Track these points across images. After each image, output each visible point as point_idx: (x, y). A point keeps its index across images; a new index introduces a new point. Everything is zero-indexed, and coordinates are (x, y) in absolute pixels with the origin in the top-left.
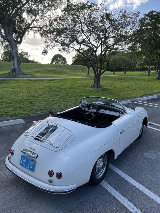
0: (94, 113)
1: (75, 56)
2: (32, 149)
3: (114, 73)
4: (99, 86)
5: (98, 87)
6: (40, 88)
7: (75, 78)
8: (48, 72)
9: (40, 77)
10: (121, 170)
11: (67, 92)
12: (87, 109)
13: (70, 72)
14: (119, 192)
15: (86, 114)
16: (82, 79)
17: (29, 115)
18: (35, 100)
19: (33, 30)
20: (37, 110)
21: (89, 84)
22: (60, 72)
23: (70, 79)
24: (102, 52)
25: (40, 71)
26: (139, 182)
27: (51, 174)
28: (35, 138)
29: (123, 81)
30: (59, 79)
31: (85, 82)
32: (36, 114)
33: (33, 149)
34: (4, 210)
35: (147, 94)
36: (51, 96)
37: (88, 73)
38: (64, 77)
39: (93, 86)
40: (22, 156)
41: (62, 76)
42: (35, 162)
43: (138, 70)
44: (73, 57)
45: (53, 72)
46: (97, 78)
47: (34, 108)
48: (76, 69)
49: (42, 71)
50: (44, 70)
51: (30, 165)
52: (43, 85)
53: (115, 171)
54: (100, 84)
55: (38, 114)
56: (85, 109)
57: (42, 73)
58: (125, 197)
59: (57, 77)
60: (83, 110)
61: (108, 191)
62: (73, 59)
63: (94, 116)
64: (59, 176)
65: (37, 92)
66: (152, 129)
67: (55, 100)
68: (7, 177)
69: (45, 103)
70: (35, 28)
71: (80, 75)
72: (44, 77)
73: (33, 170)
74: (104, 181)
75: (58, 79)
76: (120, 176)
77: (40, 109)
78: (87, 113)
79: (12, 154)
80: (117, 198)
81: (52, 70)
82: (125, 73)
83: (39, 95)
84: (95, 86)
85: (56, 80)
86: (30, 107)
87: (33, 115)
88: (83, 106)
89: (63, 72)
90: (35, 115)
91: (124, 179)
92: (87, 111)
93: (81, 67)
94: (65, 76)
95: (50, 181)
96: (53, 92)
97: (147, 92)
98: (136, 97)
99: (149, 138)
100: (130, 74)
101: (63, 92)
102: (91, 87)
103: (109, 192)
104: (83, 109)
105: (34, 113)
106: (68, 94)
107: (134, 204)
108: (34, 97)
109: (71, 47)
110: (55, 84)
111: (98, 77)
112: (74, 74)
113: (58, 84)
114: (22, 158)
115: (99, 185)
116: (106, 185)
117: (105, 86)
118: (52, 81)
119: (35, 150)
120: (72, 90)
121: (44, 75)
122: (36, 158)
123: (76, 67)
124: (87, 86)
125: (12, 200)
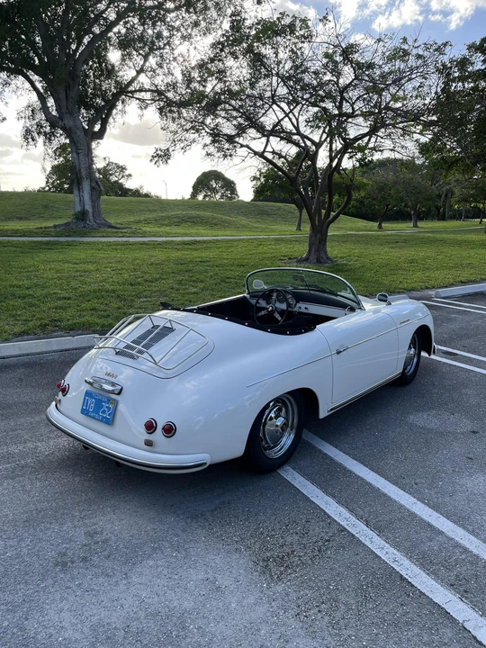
0: (282, 312)
1: (258, 173)
2: (109, 374)
3: (380, 224)
4: (325, 257)
5: (320, 262)
6: (152, 264)
7: (255, 239)
8: (181, 221)
9: (154, 236)
10: (336, 447)
11: (228, 274)
12: (263, 303)
13: (244, 221)
14: (321, 488)
15: (260, 314)
16: (277, 240)
18: (133, 293)
19: (137, 99)
21: (296, 254)
22: (214, 221)
23: (243, 239)
25: (156, 220)
26: (376, 472)
27: (150, 427)
28: (118, 352)
29: (401, 248)
30: (210, 242)
31: (285, 249)
33: (113, 375)
34: (40, 512)
35: (463, 279)
36: (180, 283)
37: (299, 225)
38: (223, 235)
39: (306, 259)
41: (220, 233)
42: (116, 403)
43: (456, 216)
44: (255, 178)
45: (194, 221)
46: (319, 236)
48: (263, 214)
49: (162, 218)
50: (169, 217)
51: (104, 412)
52: (160, 255)
53: (320, 450)
54: (326, 253)
56: (257, 302)
57: (163, 225)
58: (333, 496)
59: (205, 234)
60: (252, 306)
61: (292, 485)
62: (254, 182)
63: (280, 319)
64: (169, 430)
65: (142, 272)
66: (451, 365)
68: (52, 454)
70: (143, 93)
71: (273, 231)
72: (168, 235)
73: (110, 422)
74: (287, 467)
75: (204, 242)
76: (332, 459)
78: (263, 313)
79: (65, 391)
80: (312, 499)
81: (193, 218)
82: (415, 226)
83: (146, 281)
84: (311, 258)
85: (199, 242)
86: (119, 308)
88: (254, 295)
89: (223, 222)
92: (264, 309)
93: (279, 209)
94: (228, 233)
95: (149, 443)
96: (187, 274)
97: (465, 275)
98: (427, 288)
99: (434, 385)
100: (431, 228)
101: (216, 275)
102: (300, 261)
103: (296, 487)
104: (253, 302)
106: (229, 278)
107: (351, 511)
108: (132, 285)
109: (242, 146)
110: (195, 254)
111: (320, 232)
112: (257, 228)
113: (204, 254)
114: (87, 398)
115: (274, 474)
116: (290, 474)
117: (341, 258)
118: (187, 246)
119: (116, 377)
120: (242, 269)
121: (168, 229)
122: (119, 394)
123: (266, 209)
124: (290, 259)
125: (61, 494)
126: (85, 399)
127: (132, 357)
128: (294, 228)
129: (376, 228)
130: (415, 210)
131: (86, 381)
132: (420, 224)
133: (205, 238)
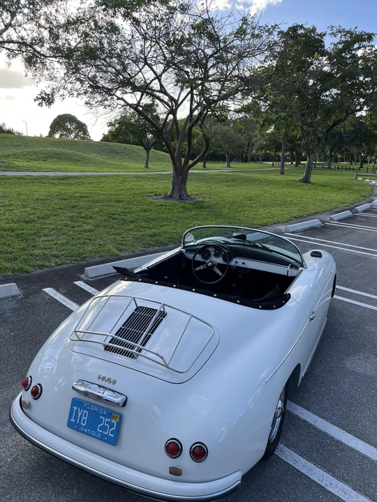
0: (220, 266)
1: (114, 120)
2: (104, 379)
3: (204, 164)
4: (185, 195)
5: (182, 199)
6: (37, 199)
7: (119, 176)
8: (47, 157)
9: (28, 170)
10: (309, 410)
11: (112, 210)
12: (199, 258)
13: (99, 158)
15: (197, 269)
16: (137, 177)
17: (26, 272)
18: (32, 232)
19: (7, 49)
20: (45, 257)
21: (159, 191)
22: (76, 158)
23: (108, 176)
24: (192, 111)
25: (24, 155)
26: (363, 440)
28: (107, 348)
29: (234, 186)
31: (148, 186)
32: (45, 270)
33: (109, 380)
35: (296, 215)
36: (71, 219)
37: (147, 164)
38: (90, 171)
39: (171, 196)
40: (75, 402)
41: (86, 169)
42: (121, 417)
43: (255, 159)
44: (111, 124)
45: (59, 157)
46: (180, 177)
47: (36, 252)
48: (113, 152)
49: (30, 154)
50: (35, 153)
51: (104, 428)
52: (42, 191)
53: (296, 416)
54: (186, 192)
55: (49, 269)
56: (194, 257)
57: (32, 159)
58: (346, 482)
59: (74, 171)
60: (188, 261)
61: (299, 471)
62: (110, 128)
63: (220, 274)
64: (199, 453)
65: (32, 208)
66: (340, 300)
67: (85, 231)
69: (62, 239)
70: (11, 44)
71: (126, 168)
72: (40, 170)
73: (114, 440)
74: (281, 446)
75: (76, 177)
76: (314, 427)
77: (54, 256)
78: (201, 267)
79: (36, 393)
80: (328, 488)
81: (57, 154)
82: (229, 166)
83: (39, 218)
84: (174, 195)
85: (71, 177)
86: (24, 249)
87: (38, 271)
88: (190, 249)
89: (83, 158)
90: (42, 271)
91: (326, 435)
92: (202, 263)
93: (125, 148)
94: (91, 168)
95: (175, 472)
96: (74, 210)
97: (295, 211)
98: (275, 223)
99: (342, 324)
100: (240, 168)
101: (101, 211)
102: (166, 197)
103: (303, 474)
104: (190, 256)
105: (41, 267)
106: (114, 214)
108: (27, 222)
109: (119, 99)
110: (72, 189)
111: (181, 175)
112: (113, 164)
113: (81, 189)
114: (75, 408)
116: (288, 455)
117: (196, 195)
118: (63, 181)
119: (114, 382)
120: (121, 205)
121: (36, 164)
123: (115, 148)
124: (155, 195)
126: (72, 410)
127: (131, 355)
128: (143, 166)
129: (202, 167)
130: (228, 154)
131: (73, 388)
132: (232, 165)
133: (75, 174)
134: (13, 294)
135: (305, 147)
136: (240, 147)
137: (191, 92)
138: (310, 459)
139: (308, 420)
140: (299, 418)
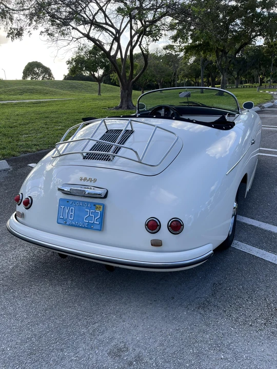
1: (71, 59)
2: (85, 179)
3: (143, 92)
4: (132, 105)
6: (18, 115)
8: (22, 92)
10: (253, 219)
17: (14, 156)
20: (28, 146)
21: (112, 105)
22: (45, 92)
24: (132, 37)
25: (5, 92)
30: (50, 102)
31: (102, 103)
32: (28, 154)
33: (90, 180)
34: (40, 337)
36: (46, 124)
37: (100, 92)
38: (56, 98)
39: (121, 107)
44: (69, 62)
45: (32, 92)
46: (127, 91)
47: (20, 143)
48: (72, 88)
50: (14, 90)
51: (89, 218)
52: (20, 111)
53: (244, 223)
55: (32, 153)
61: (253, 256)
62: (68, 65)
64: (176, 227)
67: (57, 130)
68: (17, 266)
69: (40, 135)
73: (100, 227)
74: (235, 242)
75: (46, 102)
77: (35, 145)
79: (28, 204)
81: (30, 90)
83: (20, 124)
84: (123, 106)
86: (10, 142)
87: (23, 155)
89: (51, 91)
90: (26, 155)
93: (82, 84)
96: (47, 119)
101: (68, 118)
102: (117, 108)
103: (258, 257)
105: (25, 152)
108: (11, 127)
109: (73, 28)
110: (44, 108)
111: (127, 89)
113: (51, 108)
114: (63, 207)
116: (243, 247)
118: (36, 105)
119: (95, 180)
122: (106, 196)
123: (74, 85)
124: (109, 108)
125: (51, 309)
126: (60, 209)
128: (97, 94)
130: (160, 82)
131: (59, 189)
133: (46, 100)
134: (4, 168)
135: (220, 68)
136: (169, 76)
137: (130, 21)
138: (262, 248)
139: (254, 224)
140: (246, 224)
